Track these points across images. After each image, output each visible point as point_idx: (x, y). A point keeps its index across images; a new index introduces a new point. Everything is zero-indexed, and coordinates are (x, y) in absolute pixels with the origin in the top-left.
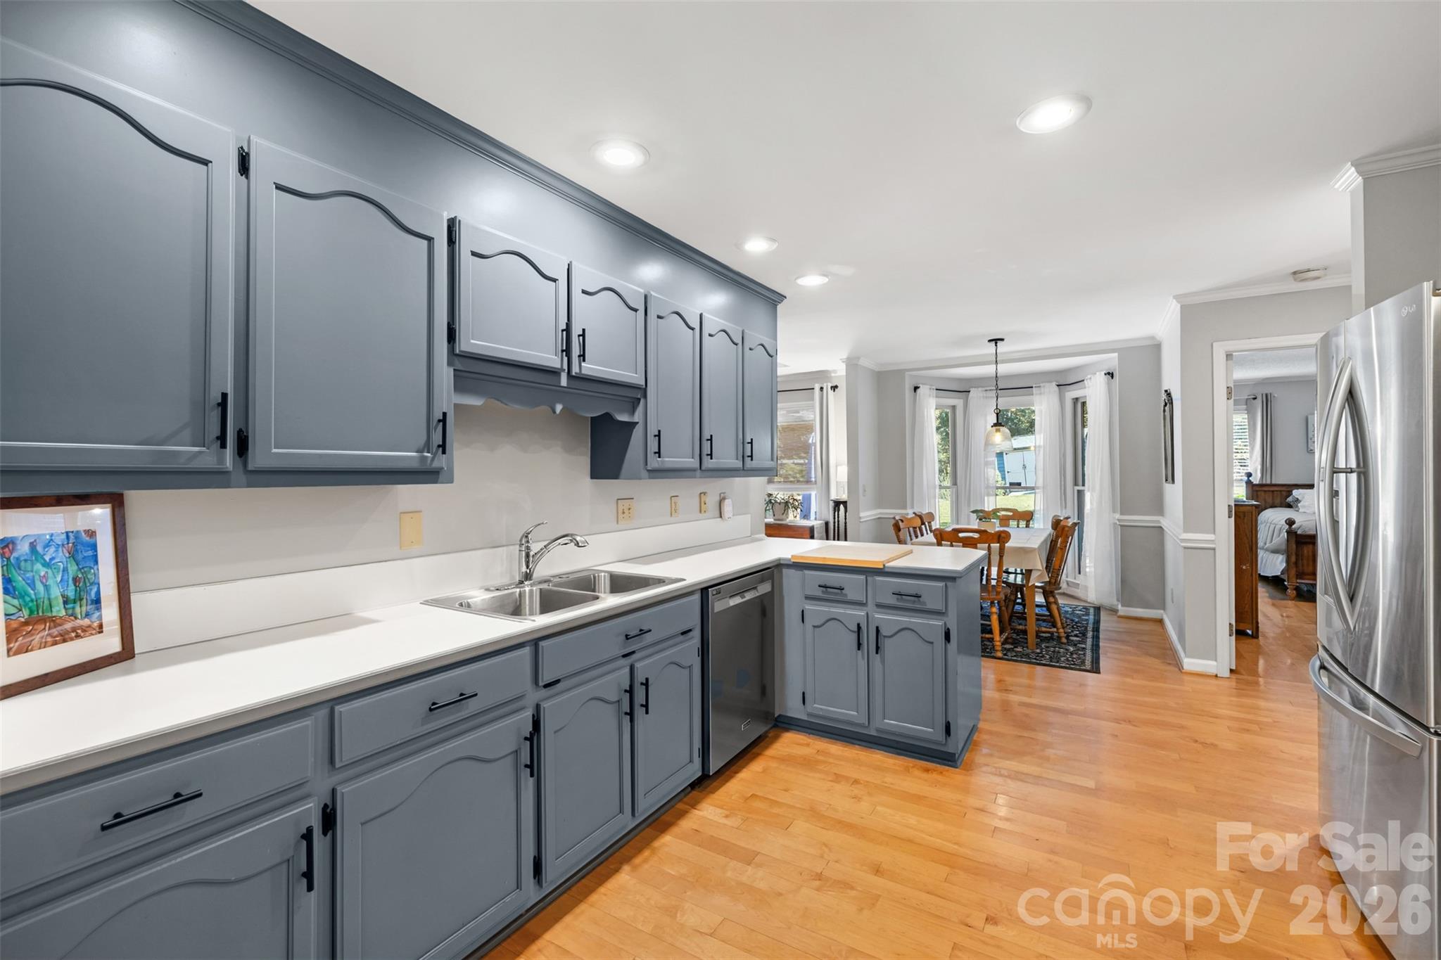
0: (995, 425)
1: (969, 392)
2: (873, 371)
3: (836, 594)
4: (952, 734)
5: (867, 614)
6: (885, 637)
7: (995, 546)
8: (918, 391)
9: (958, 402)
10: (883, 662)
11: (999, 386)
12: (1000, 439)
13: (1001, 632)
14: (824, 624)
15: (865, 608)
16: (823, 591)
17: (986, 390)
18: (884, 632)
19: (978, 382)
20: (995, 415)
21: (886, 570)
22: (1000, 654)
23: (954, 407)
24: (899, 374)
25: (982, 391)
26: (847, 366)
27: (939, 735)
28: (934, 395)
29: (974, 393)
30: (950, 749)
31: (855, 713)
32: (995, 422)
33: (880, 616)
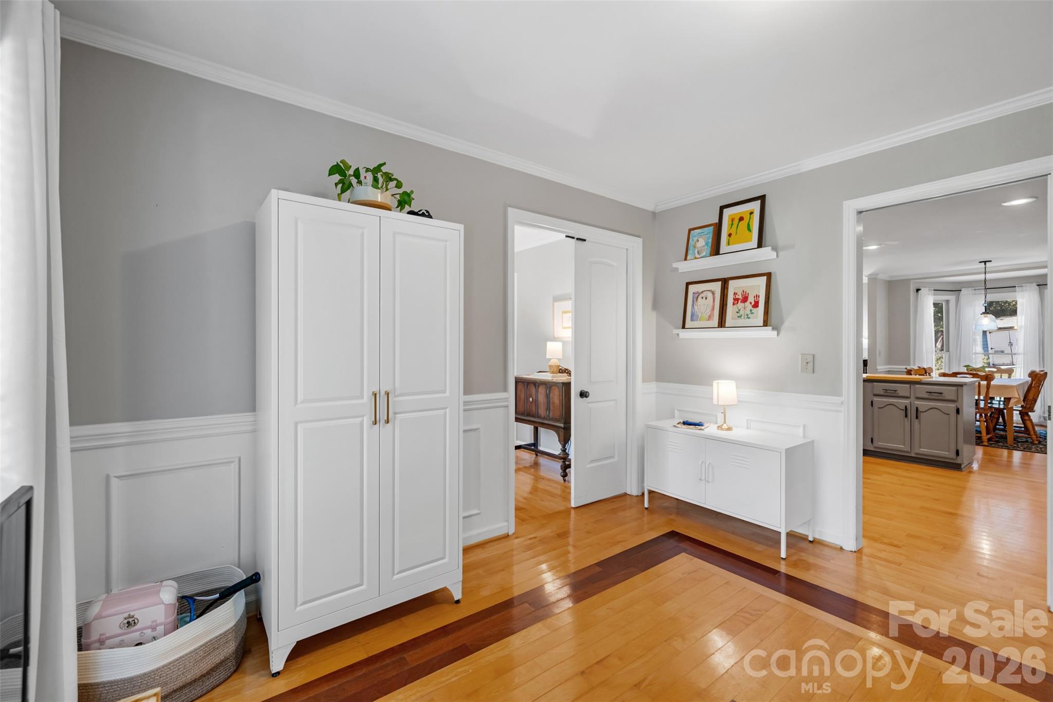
0: (984, 313)
1: (961, 290)
2: (886, 281)
3: (893, 393)
4: (960, 455)
5: (911, 402)
6: (921, 412)
7: (984, 383)
8: (920, 292)
9: (952, 298)
10: (920, 423)
11: (986, 286)
12: (988, 322)
13: (987, 434)
14: (884, 407)
15: (909, 399)
16: (884, 392)
17: (975, 290)
18: (920, 409)
19: (969, 284)
20: (984, 307)
21: (922, 382)
22: (986, 444)
23: (947, 301)
24: (905, 282)
25: (972, 290)
26: (868, 278)
27: (953, 455)
28: (933, 294)
29: (964, 291)
30: (958, 461)
31: (903, 446)
32: (984, 311)
33: (918, 403)
